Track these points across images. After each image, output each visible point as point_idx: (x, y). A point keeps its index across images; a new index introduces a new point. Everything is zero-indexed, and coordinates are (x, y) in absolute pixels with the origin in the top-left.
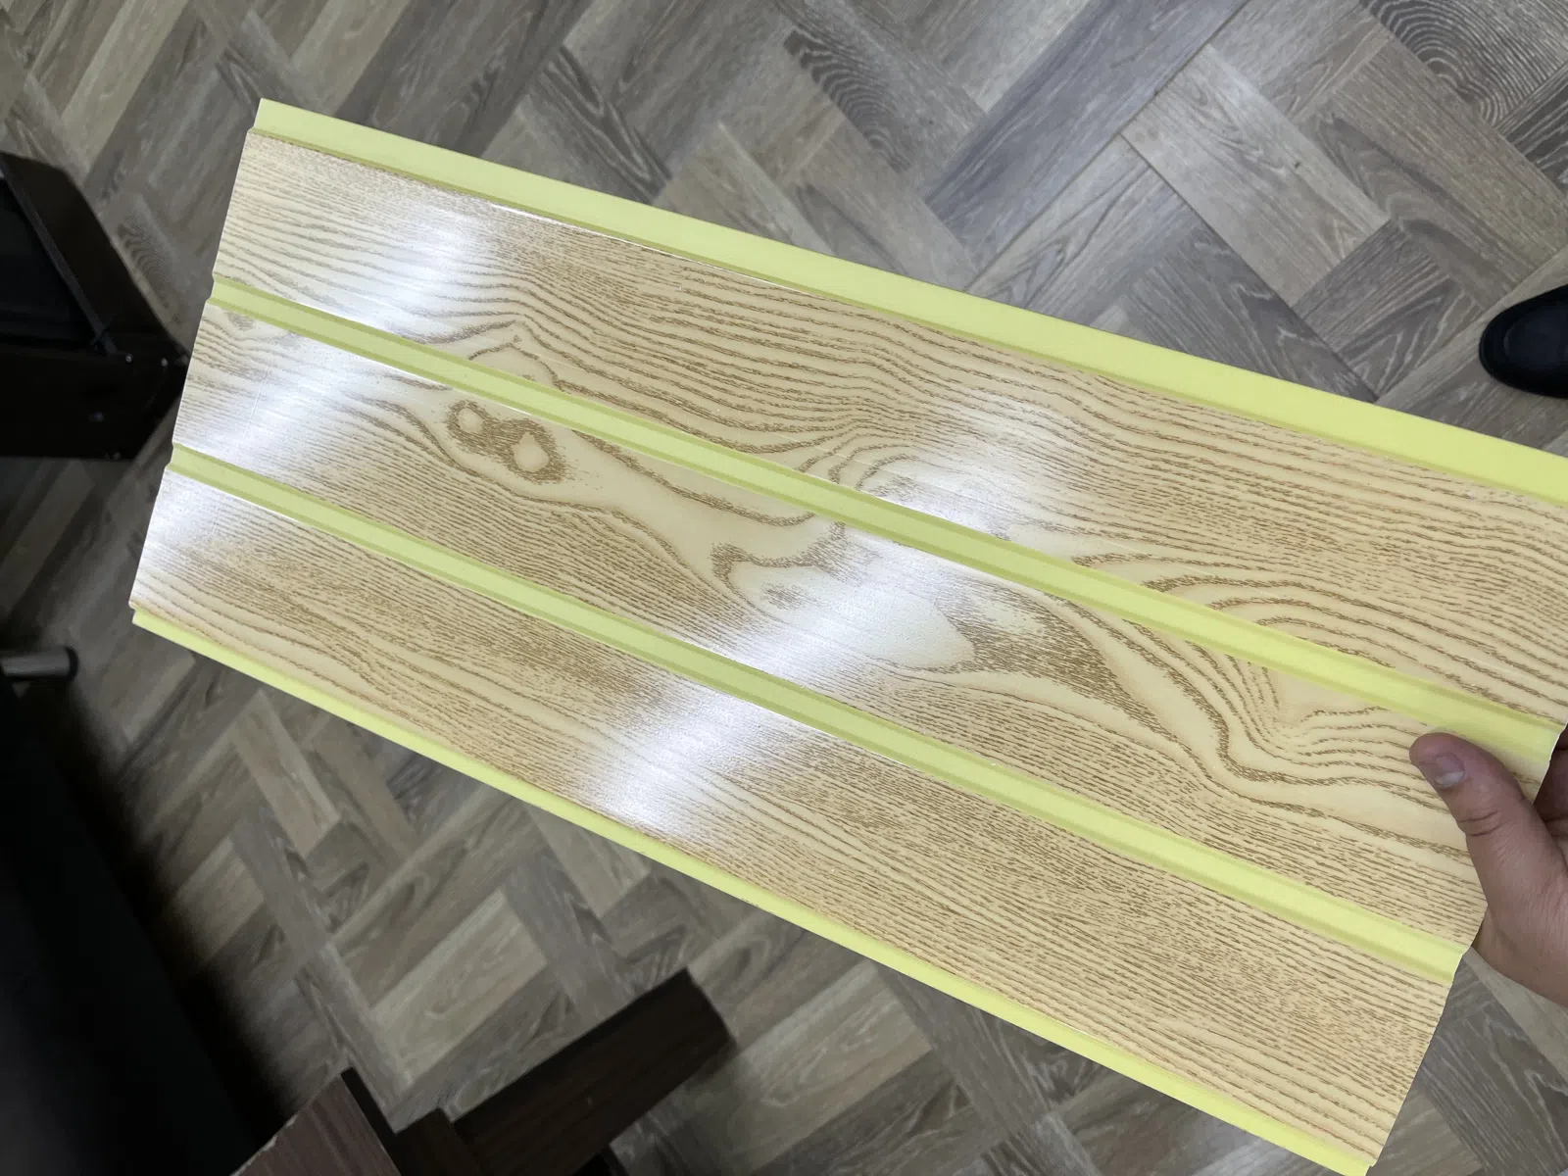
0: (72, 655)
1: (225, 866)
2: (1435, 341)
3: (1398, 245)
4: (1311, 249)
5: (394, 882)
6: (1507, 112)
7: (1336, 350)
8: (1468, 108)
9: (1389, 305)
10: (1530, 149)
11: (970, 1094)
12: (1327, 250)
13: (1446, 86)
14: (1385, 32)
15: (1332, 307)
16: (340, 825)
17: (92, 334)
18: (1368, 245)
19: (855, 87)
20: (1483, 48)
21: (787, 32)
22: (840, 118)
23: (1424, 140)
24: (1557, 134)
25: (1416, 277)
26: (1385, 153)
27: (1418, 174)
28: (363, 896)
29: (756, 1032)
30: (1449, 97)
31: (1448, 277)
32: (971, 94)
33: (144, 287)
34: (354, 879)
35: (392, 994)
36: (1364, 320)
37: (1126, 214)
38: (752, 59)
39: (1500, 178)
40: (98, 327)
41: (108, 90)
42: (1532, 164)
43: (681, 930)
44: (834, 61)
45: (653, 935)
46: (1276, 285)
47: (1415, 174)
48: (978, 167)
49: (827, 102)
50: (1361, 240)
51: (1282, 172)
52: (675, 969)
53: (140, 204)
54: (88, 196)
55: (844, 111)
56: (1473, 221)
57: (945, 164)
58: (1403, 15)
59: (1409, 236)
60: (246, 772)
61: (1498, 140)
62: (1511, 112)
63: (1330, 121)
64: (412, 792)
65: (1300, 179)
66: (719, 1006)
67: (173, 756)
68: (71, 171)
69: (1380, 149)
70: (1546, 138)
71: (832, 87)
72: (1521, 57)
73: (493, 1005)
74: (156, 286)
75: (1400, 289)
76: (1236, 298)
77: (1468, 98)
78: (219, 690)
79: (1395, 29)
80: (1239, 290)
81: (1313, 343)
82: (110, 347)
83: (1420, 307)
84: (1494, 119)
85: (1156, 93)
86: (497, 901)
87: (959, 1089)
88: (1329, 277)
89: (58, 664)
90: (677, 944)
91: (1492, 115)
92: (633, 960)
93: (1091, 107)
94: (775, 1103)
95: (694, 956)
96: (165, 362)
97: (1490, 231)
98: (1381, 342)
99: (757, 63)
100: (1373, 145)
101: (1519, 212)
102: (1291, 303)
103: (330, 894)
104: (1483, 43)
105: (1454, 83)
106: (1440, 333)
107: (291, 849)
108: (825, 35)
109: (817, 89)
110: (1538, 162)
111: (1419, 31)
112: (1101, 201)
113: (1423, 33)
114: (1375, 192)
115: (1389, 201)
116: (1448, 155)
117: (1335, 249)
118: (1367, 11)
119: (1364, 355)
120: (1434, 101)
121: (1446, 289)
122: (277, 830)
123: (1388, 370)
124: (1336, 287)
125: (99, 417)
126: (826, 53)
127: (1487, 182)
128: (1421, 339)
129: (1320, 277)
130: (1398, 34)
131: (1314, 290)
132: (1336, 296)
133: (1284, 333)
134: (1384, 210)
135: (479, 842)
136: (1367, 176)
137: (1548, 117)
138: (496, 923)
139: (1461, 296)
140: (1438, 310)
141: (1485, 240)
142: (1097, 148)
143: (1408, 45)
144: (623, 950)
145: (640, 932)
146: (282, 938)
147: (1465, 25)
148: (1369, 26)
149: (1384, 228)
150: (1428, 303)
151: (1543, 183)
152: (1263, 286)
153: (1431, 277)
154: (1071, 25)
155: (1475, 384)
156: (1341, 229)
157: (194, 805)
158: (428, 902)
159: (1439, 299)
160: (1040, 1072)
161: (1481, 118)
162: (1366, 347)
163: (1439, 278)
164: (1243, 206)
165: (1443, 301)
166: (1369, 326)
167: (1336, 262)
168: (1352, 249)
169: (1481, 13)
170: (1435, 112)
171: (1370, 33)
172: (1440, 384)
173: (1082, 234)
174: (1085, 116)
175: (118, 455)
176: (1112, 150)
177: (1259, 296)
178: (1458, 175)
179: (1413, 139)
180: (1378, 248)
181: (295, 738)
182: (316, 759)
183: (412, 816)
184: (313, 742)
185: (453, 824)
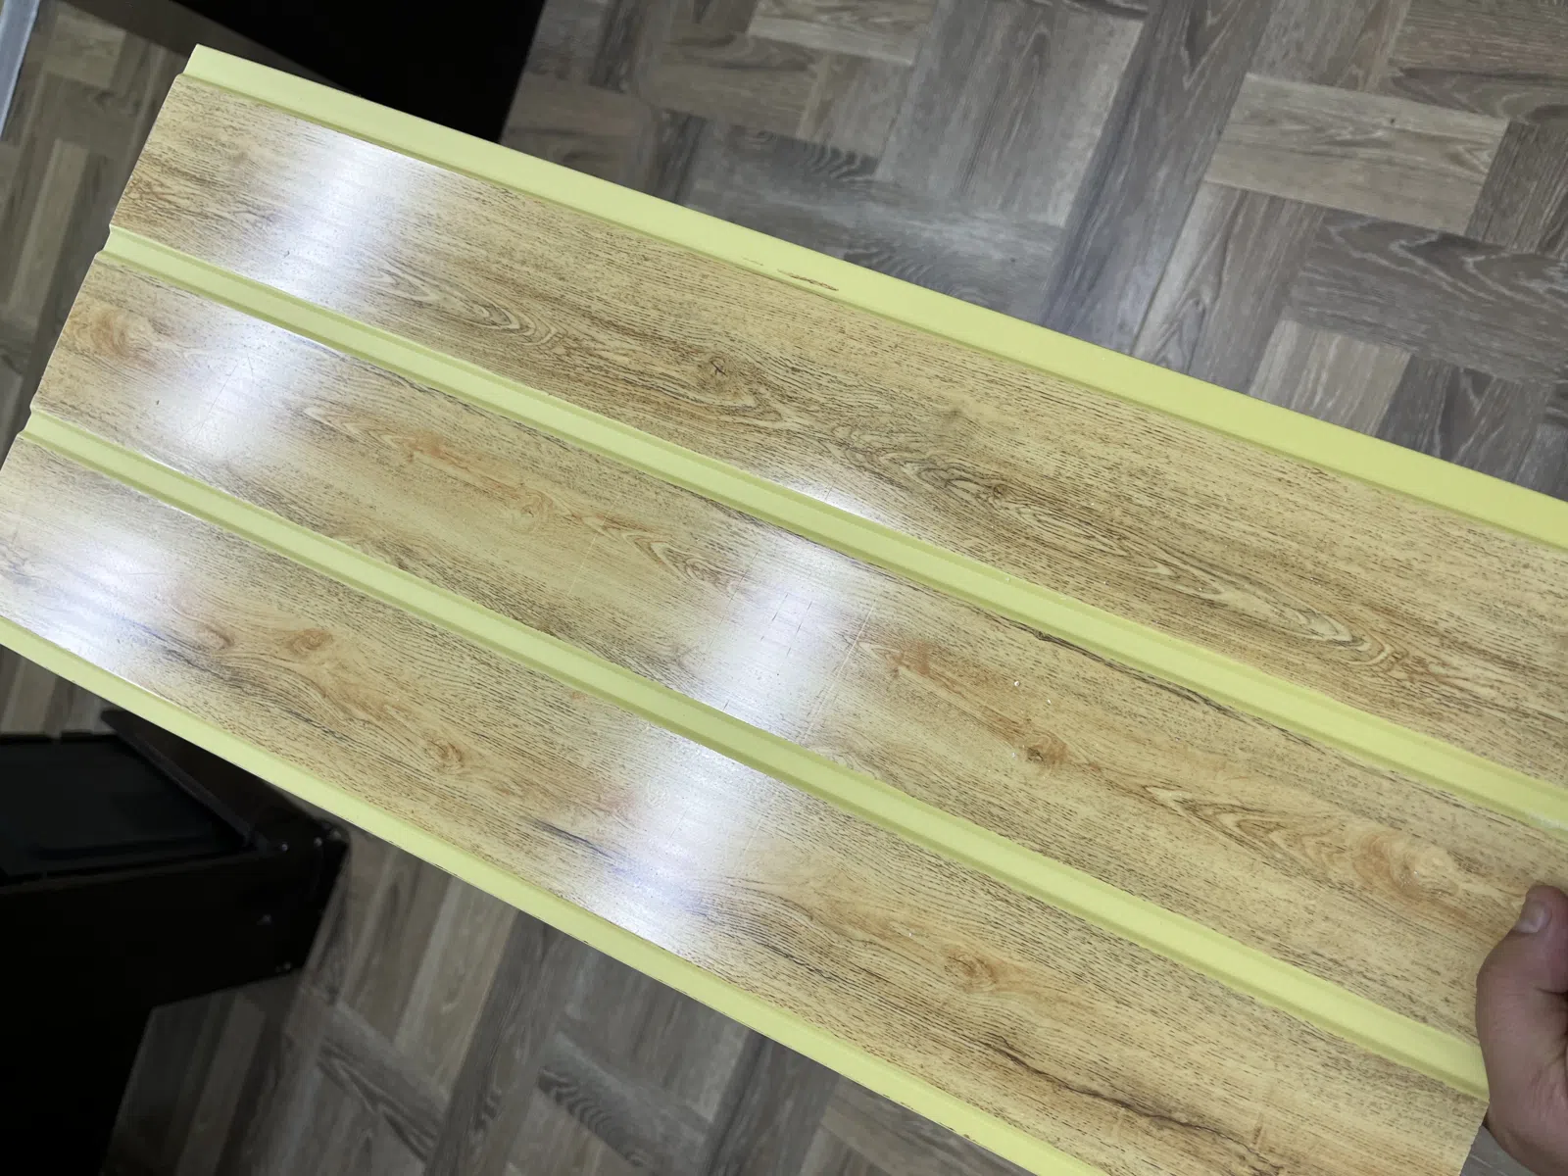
3: (1532, 138)
4: (1449, 180)
7: (1532, 251)
9: (1559, 188)
12: (1465, 173)
15: (1504, 217)
17: (241, 837)
18: (1503, 150)
23: (1498, 47)
26: (1469, 73)
27: (1512, 75)
32: (1041, 218)
36: (1542, 212)
37: (1246, 241)
40: (244, 828)
46: (1437, 224)
47: (1510, 76)
48: (1078, 273)
50: (1495, 151)
51: (1379, 134)
57: (1044, 287)
59: (1538, 126)
63: (1400, 74)
65: (1403, 131)
69: (1462, 73)
76: (1403, 253)
80: (1402, 246)
81: (1504, 255)
82: (262, 842)
85: (1220, 133)
88: (1483, 194)
93: (1162, 174)
96: (318, 843)
100: (1453, 73)
102: (1461, 233)
108: (877, 245)
114: (1481, 106)
115: (1499, 107)
116: (1530, 47)
117: (1473, 168)
124: (1496, 199)
125: (267, 919)
126: (882, 258)
129: (1474, 198)
131: (1477, 211)
132: (1502, 206)
133: (1470, 260)
134: (1500, 117)
136: (1464, 98)
142: (1186, 202)
149: (1509, 131)
152: (1422, 232)
154: (1108, 122)
156: (1469, 151)
162: (1560, 233)
164: (1360, 179)
166: (1553, 214)
167: (1483, 179)
168: (1490, 161)
170: (1493, 22)
173: (1210, 280)
174: (1159, 185)
175: (288, 966)
176: (1204, 198)
177: (1423, 242)
178: (1550, 59)
179: (1488, 51)
180: (1515, 148)
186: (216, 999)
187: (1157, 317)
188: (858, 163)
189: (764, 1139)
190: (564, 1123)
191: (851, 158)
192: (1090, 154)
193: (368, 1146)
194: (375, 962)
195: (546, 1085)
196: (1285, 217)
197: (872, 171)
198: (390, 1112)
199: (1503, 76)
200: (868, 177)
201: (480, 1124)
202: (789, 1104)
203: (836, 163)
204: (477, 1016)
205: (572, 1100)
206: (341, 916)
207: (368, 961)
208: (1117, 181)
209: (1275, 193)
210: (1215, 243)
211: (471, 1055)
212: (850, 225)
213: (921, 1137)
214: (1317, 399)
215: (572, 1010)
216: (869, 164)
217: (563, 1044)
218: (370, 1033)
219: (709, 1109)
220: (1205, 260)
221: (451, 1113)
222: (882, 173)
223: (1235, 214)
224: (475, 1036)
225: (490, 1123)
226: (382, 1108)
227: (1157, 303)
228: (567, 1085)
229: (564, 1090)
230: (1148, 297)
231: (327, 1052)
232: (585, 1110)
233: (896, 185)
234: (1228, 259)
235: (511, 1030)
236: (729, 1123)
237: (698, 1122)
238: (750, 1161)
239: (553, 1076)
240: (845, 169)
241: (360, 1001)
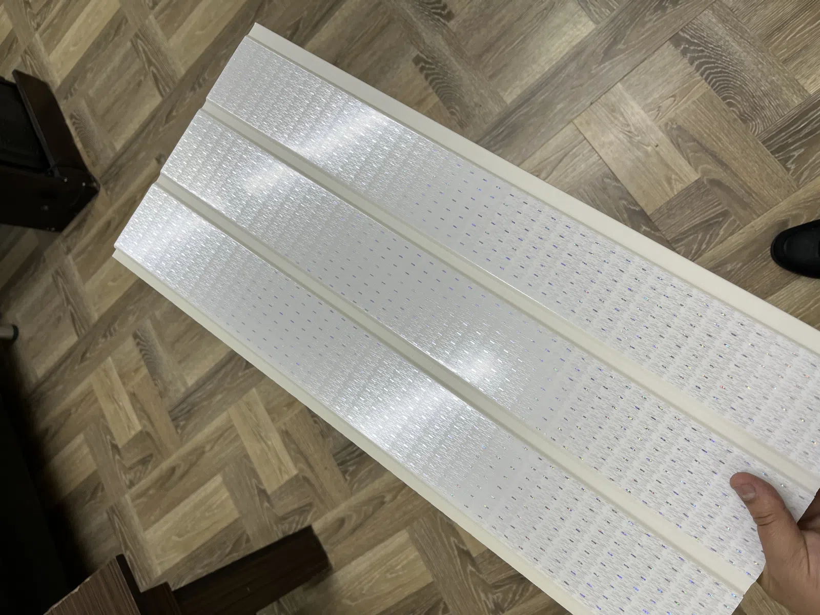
0: (16, 329)
1: (79, 447)
2: (717, 240)
3: (702, 190)
4: (660, 188)
5: (165, 465)
6: (763, 130)
7: (669, 239)
8: (743, 125)
9: (696, 220)
10: (773, 149)
11: (450, 607)
12: (668, 189)
13: (733, 114)
14: (706, 85)
15: (668, 217)
16: (141, 432)
17: (49, 166)
18: (688, 189)
19: (445, 84)
20: (754, 97)
21: (414, 55)
22: (437, 99)
23: (720, 140)
24: (787, 143)
25: (711, 207)
26: (701, 144)
27: (716, 156)
28: (148, 471)
29: (343, 564)
30: (735, 120)
31: (726, 208)
32: (501, 94)
33: (79, 146)
34: (144, 462)
35: (156, 525)
36: (683, 225)
37: (571, 161)
38: (396, 65)
39: (756, 162)
40: (52, 163)
41: (75, 45)
42: (773, 156)
43: (310, 505)
44: (436, 71)
45: (296, 506)
46: (642, 204)
48: (501, 130)
49: (430, 90)
50: (685, 186)
51: (649, 149)
52: (306, 525)
53: (83, 104)
54: (57, 97)
55: (438, 96)
56: (740, 182)
57: (485, 127)
58: (716, 77)
59: (709, 186)
60: (96, 400)
61: (757, 143)
62: (764, 130)
63: (675, 126)
64: (180, 419)
65: (657, 153)
66: (326, 547)
67: (60, 387)
68: (50, 84)
69: (698, 142)
70: (781, 144)
71: (434, 83)
72: (772, 104)
73: (208, 536)
74: (85, 146)
75: (701, 213)
76: (621, 208)
77: (744, 121)
78: (88, 355)
79: (711, 84)
80: (624, 204)
81: (657, 234)
82: (57, 173)
83: (711, 222)
84: (756, 133)
85: (592, 104)
86: (218, 479)
87: (445, 603)
88: (668, 202)
89: (8, 334)
90: (308, 511)
91: (755, 131)
92: (283, 518)
93: (559, 106)
94: (349, 602)
95: (316, 520)
96: (84, 184)
97: (749, 187)
98: (691, 237)
99: (398, 68)
100: (694, 140)
101: (764, 180)
102: (649, 213)
103: (131, 468)
104: (754, 94)
105: (738, 113)
106: (720, 236)
107: (113, 442)
108: (433, 58)
109: (426, 84)
110: (777, 155)
111: (723, 86)
112: (560, 153)
113: (724, 88)
114: (694, 163)
115: (700, 168)
116: (731, 148)
117: (672, 189)
118: (698, 74)
119: (683, 243)
120: (727, 121)
121: (725, 214)
122: (108, 431)
123: (693, 252)
124: (671, 207)
125: (46, 208)
126: (433, 67)
127: (750, 164)
128: (710, 238)
129: (663, 202)
130: (712, 87)
131: (660, 208)
132: (670, 212)
133: (644, 228)
134: (698, 173)
135: (212, 448)
136: (690, 155)
137: (783, 134)
138: (216, 491)
139: (732, 219)
140: (720, 224)
141: (746, 192)
142: (560, 127)
143: (717, 92)
144: (280, 511)
145: (290, 503)
146: (103, 489)
147: (746, 85)
148: (699, 82)
149: (696, 181)
150: (715, 220)
151: (778, 166)
152: (636, 204)
153: (718, 208)
154: (553, 66)
155: (735, 263)
156: (676, 180)
157: (67, 413)
158: (182, 477)
159: (721, 219)
160: (488, 599)
161: (749, 132)
162: (682, 239)
163: (722, 208)
164: (629, 163)
165: (722, 221)
166: (686, 229)
167: (672, 196)
168: (680, 190)
169: (754, 80)
170: (726, 126)
171: (698, 85)
172: (718, 261)
173: (549, 168)
174: (556, 111)
175: (53, 229)
176: (569, 130)
177: (632, 208)
178: (735, 159)
179: (715, 139)
180: (693, 190)
181: (124, 384)
182: (133, 396)
183: (179, 431)
184: (133, 387)
185: (200, 437)
186: (18, 229)
188: (446, 11)
189: (205, 403)
190: (136, 354)
191: (445, 7)
193: (59, 319)
194: (90, 248)
195: (135, 336)
197: (449, 21)
198: (73, 311)
199: (712, 155)
200: (446, 23)
201: (105, 336)
202: (219, 397)
204: (120, 294)
205: (142, 347)
206: (84, 220)
207: (87, 246)
209: (595, 146)
211: (113, 308)
212: (428, 41)
213: (260, 435)
215: (158, 314)
216: (450, 16)
217: (148, 324)
218: (77, 274)
219: (191, 381)
220: (552, 158)
221: (95, 325)
222: (452, 24)
223: (575, 146)
224: (117, 301)
225: (109, 338)
226: (70, 307)
228: (143, 341)
229: (142, 342)
231: (57, 273)
232: (145, 354)
233: (455, 34)
234: (561, 163)
235: (130, 308)
236: (195, 391)
237: (185, 383)
238: (196, 408)
239: (140, 334)
240: (439, 11)
241: (79, 259)
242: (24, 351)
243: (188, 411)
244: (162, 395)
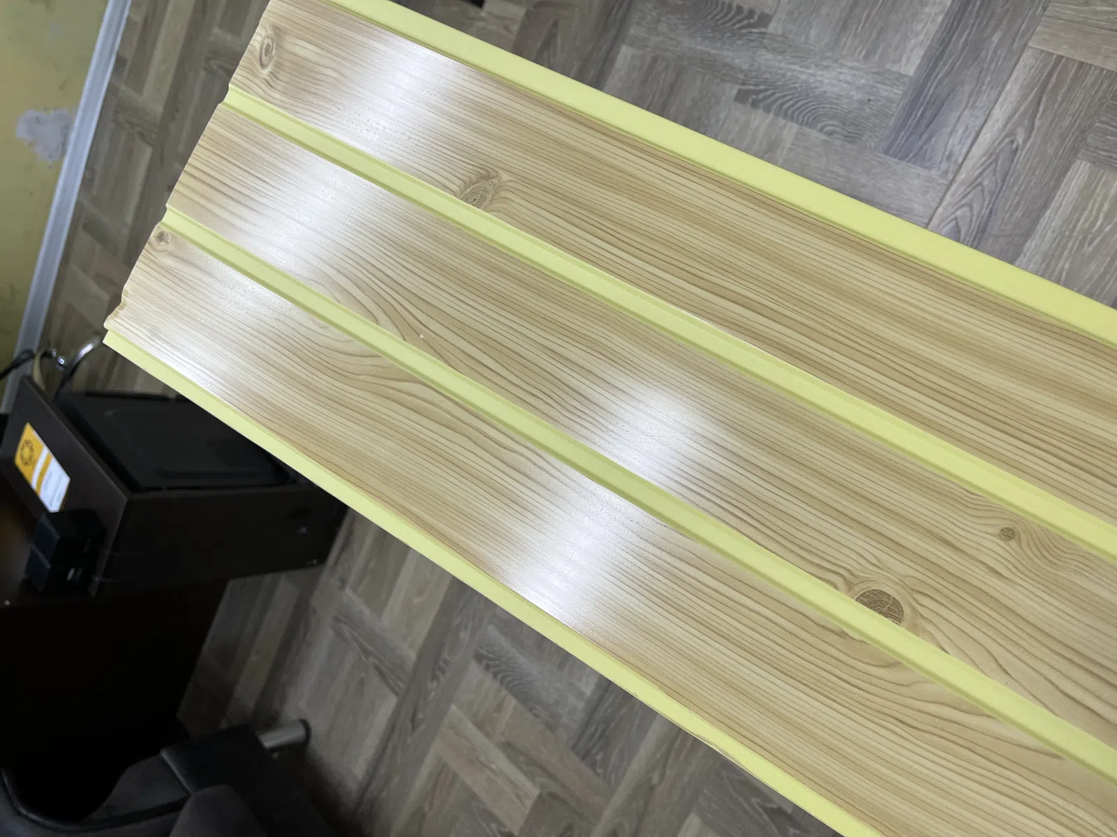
0: (305, 724)
16: (540, 796)
19: (801, 103)
21: (734, 92)
22: (795, 128)
32: (895, 68)
37: (1057, 96)
38: (713, 120)
44: (778, 95)
48: (920, 113)
49: (781, 123)
55: (797, 122)
57: (891, 122)
60: (455, 776)
64: (594, 751)
67: (396, 781)
71: (783, 111)
78: (420, 716)
85: (1044, 9)
86: (693, 822)
89: (296, 734)
93: (996, 38)
99: (720, 119)
107: (503, 830)
108: (764, 82)
109: (771, 118)
122: (490, 816)
125: (304, 530)
126: (770, 92)
135: (662, 776)
142: (1012, 61)
157: (419, 815)
173: (1025, 124)
174: (993, 46)
175: (315, 561)
176: (1027, 59)
181: (488, 735)
182: (509, 748)
183: (599, 770)
184: (503, 734)
185: (637, 765)
186: (268, 578)
187: (978, 151)
188: (756, 17)
189: (625, 711)
190: (490, 683)
191: (751, 13)
192: (940, 19)
193: (361, 683)
194: (372, 565)
195: (479, 658)
196: (1089, 80)
197: (766, 26)
198: (376, 662)
200: (763, 30)
201: (434, 678)
203: (739, 18)
204: (437, 607)
205: (496, 669)
206: (350, 533)
207: (367, 564)
208: (959, 41)
209: (1083, 60)
210: (1031, 96)
211: (431, 634)
212: (746, 67)
214: (1099, 223)
216: (764, 19)
217: (493, 633)
218: (366, 610)
220: (1022, 108)
221: (416, 668)
222: (772, 27)
223: (1050, 74)
224: (435, 620)
225: (442, 678)
226: (371, 659)
227: (980, 139)
228: (494, 660)
229: (492, 663)
230: (973, 134)
231: (337, 619)
232: (503, 678)
233: (784, 36)
234: (1041, 109)
235: (457, 621)
236: (601, 699)
237: (580, 694)
238: (612, 725)
239: (485, 653)
240: (746, 22)
241: (360, 589)
242: (325, 750)
243: (602, 735)
244: (551, 727)
